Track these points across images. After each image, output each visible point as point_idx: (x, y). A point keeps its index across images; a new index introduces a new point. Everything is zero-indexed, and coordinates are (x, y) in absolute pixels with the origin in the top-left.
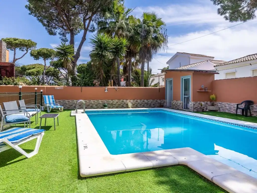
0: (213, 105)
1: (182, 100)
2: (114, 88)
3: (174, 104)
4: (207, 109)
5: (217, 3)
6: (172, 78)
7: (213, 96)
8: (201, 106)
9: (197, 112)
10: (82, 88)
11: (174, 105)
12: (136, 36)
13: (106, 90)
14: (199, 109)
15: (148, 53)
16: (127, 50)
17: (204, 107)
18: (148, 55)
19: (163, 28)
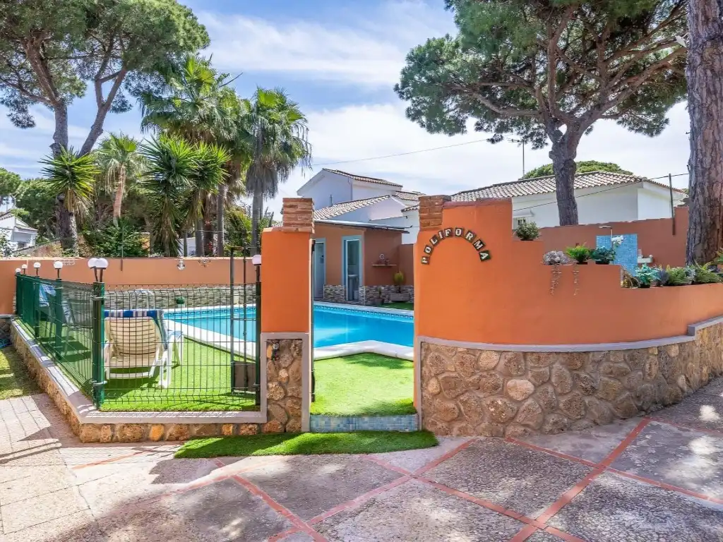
0: (400, 292)
1: (345, 284)
2: (199, 261)
3: (328, 291)
4: (389, 299)
5: (405, 96)
6: (324, 239)
7: (399, 275)
8: (380, 293)
9: (374, 305)
10: (122, 262)
11: (330, 294)
12: (242, 141)
13: (182, 265)
14: (376, 300)
15: (268, 181)
16: (228, 175)
17: (385, 296)
18: (269, 185)
19: (300, 126)
